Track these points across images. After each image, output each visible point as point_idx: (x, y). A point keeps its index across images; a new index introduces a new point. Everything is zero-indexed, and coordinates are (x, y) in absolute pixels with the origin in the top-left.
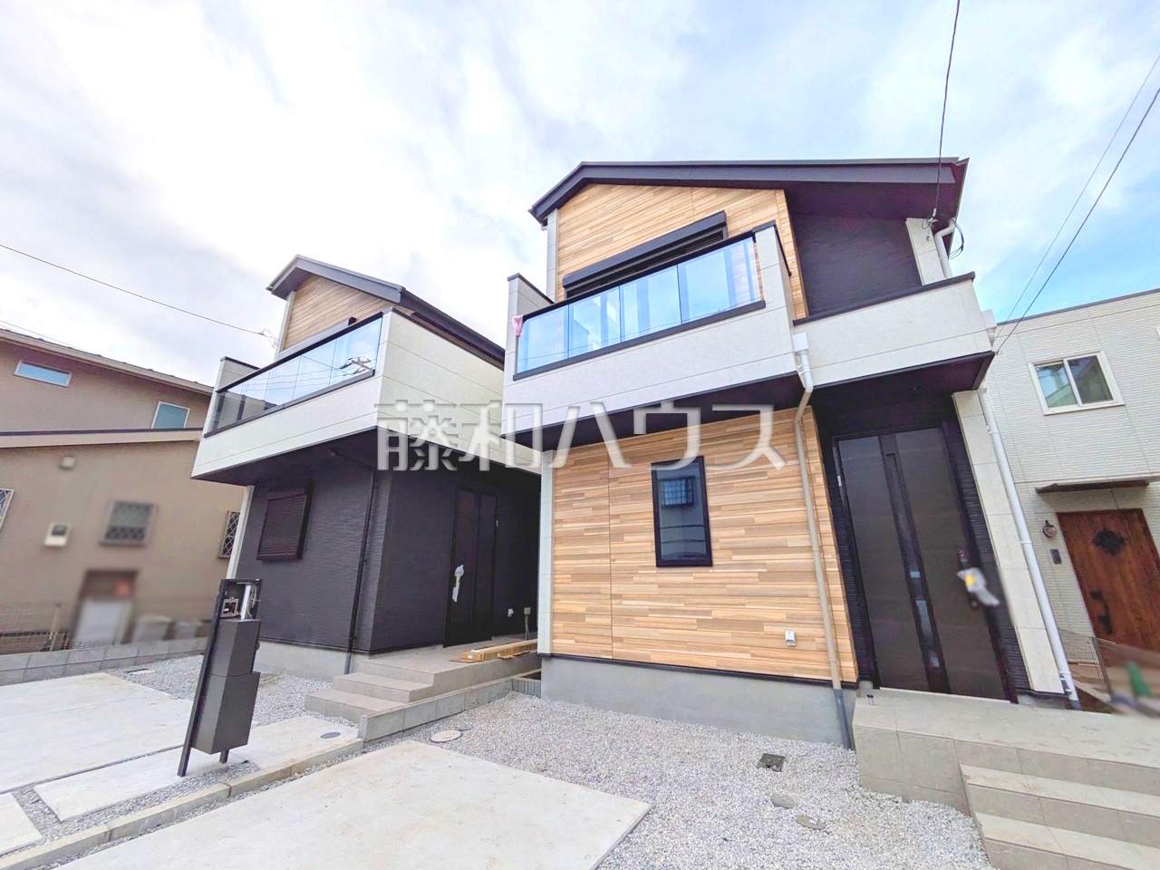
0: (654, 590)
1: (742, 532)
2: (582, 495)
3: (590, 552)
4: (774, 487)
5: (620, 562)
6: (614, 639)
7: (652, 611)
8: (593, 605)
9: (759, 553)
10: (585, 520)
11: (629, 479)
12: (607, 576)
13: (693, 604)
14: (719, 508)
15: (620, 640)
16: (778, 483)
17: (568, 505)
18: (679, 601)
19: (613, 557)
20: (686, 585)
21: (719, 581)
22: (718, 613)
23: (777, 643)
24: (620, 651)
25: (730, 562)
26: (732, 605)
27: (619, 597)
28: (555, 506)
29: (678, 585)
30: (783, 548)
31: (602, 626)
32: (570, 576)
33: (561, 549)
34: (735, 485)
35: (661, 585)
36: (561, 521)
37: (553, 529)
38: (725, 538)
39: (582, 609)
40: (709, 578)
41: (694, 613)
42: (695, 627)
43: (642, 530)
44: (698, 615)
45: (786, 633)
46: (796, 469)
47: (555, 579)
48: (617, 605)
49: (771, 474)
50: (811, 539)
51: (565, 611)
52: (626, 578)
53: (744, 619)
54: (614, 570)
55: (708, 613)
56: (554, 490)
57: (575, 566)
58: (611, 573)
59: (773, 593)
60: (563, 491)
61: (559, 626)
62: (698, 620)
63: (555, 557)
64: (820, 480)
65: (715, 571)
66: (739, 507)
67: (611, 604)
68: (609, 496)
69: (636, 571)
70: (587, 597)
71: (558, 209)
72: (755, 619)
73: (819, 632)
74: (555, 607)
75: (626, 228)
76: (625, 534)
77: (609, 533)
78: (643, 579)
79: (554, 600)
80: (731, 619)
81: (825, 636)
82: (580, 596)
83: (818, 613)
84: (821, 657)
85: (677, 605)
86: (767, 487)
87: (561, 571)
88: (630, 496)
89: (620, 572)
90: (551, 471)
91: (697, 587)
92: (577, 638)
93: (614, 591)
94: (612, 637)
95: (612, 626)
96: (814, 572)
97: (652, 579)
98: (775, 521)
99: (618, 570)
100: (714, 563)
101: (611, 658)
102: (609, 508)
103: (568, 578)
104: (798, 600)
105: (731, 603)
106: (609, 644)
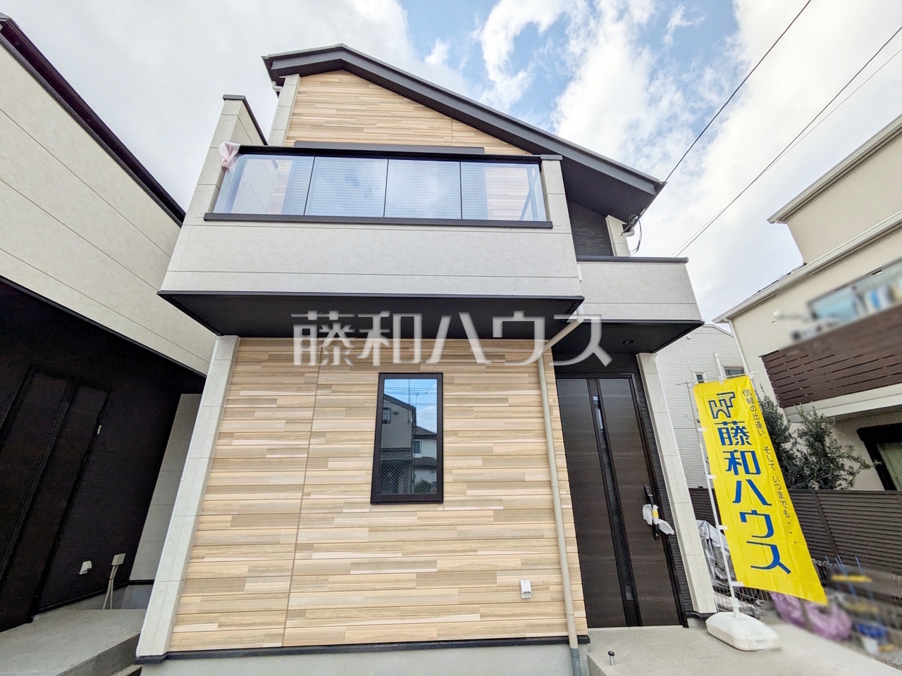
0: (363, 534)
1: (479, 462)
3: (272, 482)
4: (514, 415)
5: (317, 497)
6: (289, 613)
7: (356, 565)
9: (495, 488)
10: (271, 436)
11: (347, 389)
13: (415, 553)
14: (455, 433)
15: (301, 613)
16: (523, 412)
17: (248, 413)
18: (395, 549)
19: (307, 490)
20: (408, 528)
21: (448, 522)
22: (445, 564)
23: (513, 596)
24: (297, 633)
25: (464, 498)
26: (463, 551)
27: (309, 547)
28: (224, 413)
29: (397, 528)
30: (521, 483)
31: (274, 595)
32: (230, 518)
33: (221, 476)
34: (475, 409)
35: (373, 529)
36: (230, 435)
37: (214, 445)
38: (460, 468)
39: (241, 570)
40: (437, 518)
41: (414, 564)
43: (355, 455)
44: (419, 568)
45: (522, 582)
46: (536, 399)
47: (200, 523)
48: (302, 560)
49: (511, 401)
50: (550, 473)
51: (209, 576)
52: (323, 519)
53: (475, 569)
54: (306, 508)
55: (432, 563)
56: (227, 391)
57: (241, 502)
58: (300, 513)
59: (509, 535)
60: (242, 393)
61: (193, 601)
62: (418, 574)
63: (207, 489)
64: (557, 412)
65: (445, 509)
66: (477, 434)
67: (294, 559)
68: (314, 407)
69: (339, 510)
70: (255, 549)
71: (301, 76)
72: (487, 568)
73: (554, 578)
74: (191, 569)
75: (379, 125)
76: (330, 459)
77: (306, 456)
78: (349, 521)
79: (192, 558)
80: (459, 569)
81: (562, 584)
82: (243, 549)
83: (553, 556)
84: (556, 608)
85: (393, 555)
86: (507, 415)
87: (215, 511)
88: (345, 409)
89: (316, 512)
90: (228, 363)
91: (422, 530)
92: (223, 619)
93: (301, 540)
94: (287, 610)
95: (290, 593)
96: (553, 510)
97: (361, 521)
98: (514, 452)
99: (312, 509)
100: (445, 499)
101: (281, 646)
102: (312, 423)
103: (226, 522)
104: (534, 542)
105: (461, 549)
106: (280, 624)
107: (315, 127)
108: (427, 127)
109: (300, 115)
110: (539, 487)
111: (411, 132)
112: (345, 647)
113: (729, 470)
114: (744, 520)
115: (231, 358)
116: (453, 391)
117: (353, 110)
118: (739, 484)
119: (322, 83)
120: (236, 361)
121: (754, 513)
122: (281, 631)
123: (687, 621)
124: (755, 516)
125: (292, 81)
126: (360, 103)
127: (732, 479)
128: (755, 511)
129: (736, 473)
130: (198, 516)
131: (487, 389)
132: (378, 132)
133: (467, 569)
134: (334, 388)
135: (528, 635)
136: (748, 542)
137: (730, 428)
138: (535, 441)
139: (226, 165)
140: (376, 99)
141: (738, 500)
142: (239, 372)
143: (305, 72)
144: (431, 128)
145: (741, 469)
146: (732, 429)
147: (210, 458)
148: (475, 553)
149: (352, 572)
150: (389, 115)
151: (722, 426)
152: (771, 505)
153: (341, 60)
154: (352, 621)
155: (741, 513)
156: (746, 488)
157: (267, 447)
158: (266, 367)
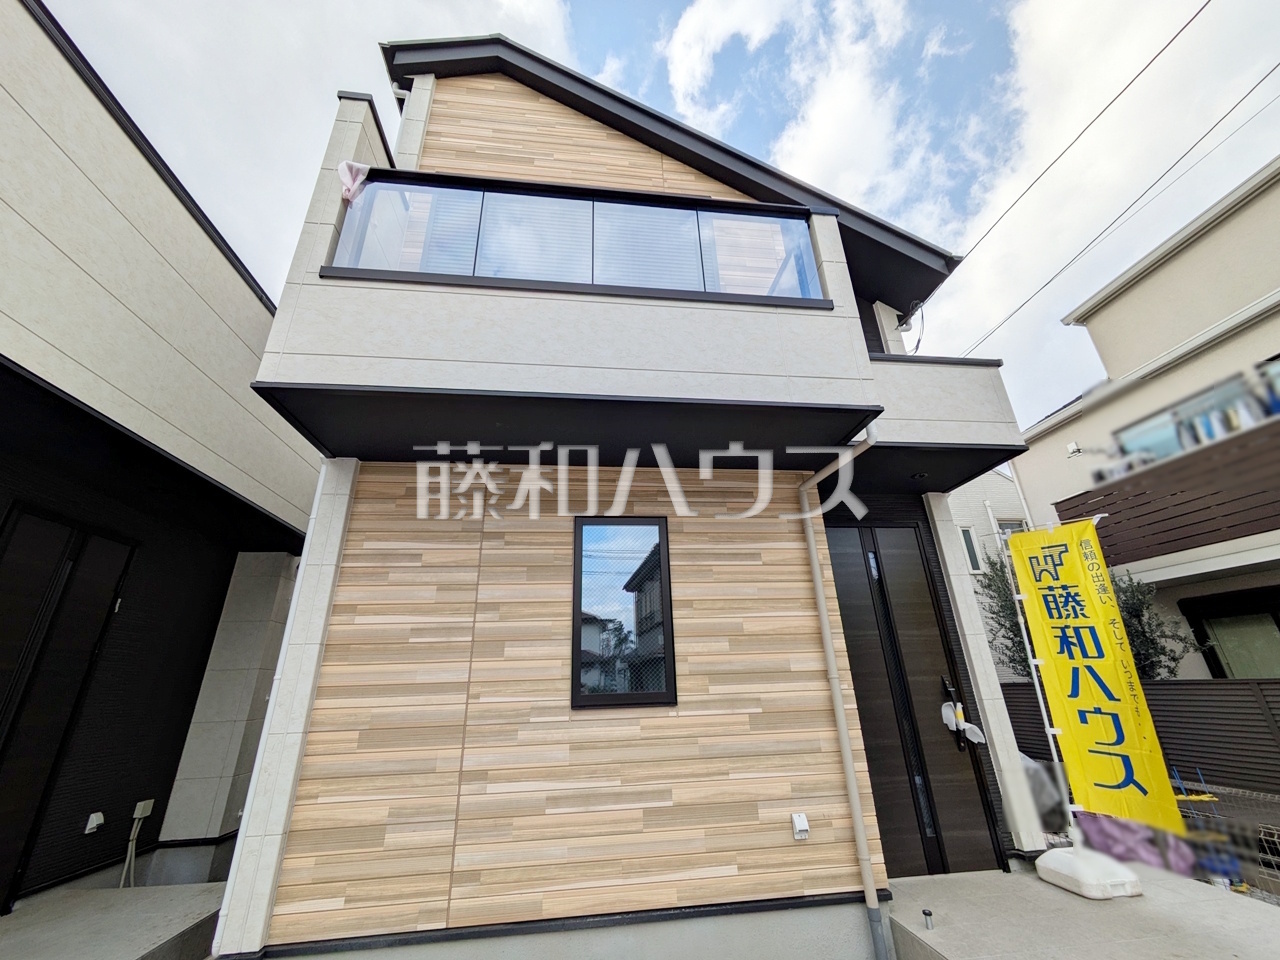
0: (562, 755)
1: (724, 645)
2: (417, 557)
3: (420, 679)
4: (771, 577)
5: (489, 700)
6: (455, 877)
7: (554, 801)
8: (412, 800)
9: (750, 682)
10: (415, 610)
11: (526, 539)
12: (458, 731)
13: (638, 780)
14: (688, 604)
15: (473, 876)
16: (782, 573)
17: (376, 576)
18: (609, 776)
19: (474, 690)
20: (627, 743)
21: (684, 732)
22: (683, 793)
23: (783, 837)
24: (469, 906)
25: (705, 698)
26: (708, 774)
27: (482, 776)
28: (340, 574)
29: (611, 744)
30: (785, 674)
31: (431, 850)
32: (355, 735)
33: (340, 672)
34: (715, 569)
35: (576, 746)
36: (352, 609)
37: (327, 624)
38: (698, 654)
39: (380, 814)
40: (669, 727)
41: (640, 796)
42: (639, 826)
43: (544, 637)
44: (647, 801)
45: (795, 816)
46: (799, 555)
47: (309, 743)
48: (472, 796)
49: (766, 558)
50: (825, 660)
51: (328, 824)
52: (500, 733)
53: (727, 800)
54: (474, 718)
55: (665, 794)
56: (345, 541)
57: (374, 711)
58: (465, 725)
59: (772, 749)
60: (368, 545)
61: (304, 863)
62: (645, 810)
63: (318, 692)
64: (829, 574)
65: (680, 714)
66: (720, 605)
67: (459, 795)
68: (480, 566)
69: (525, 719)
70: (396, 782)
71: (437, 77)
72: (744, 798)
73: (838, 809)
74: (296, 816)
75: (556, 156)
76: (507, 643)
77: (470, 639)
78: (540, 735)
79: (298, 798)
80: (705, 801)
81: (850, 816)
82: (379, 782)
83: (834, 777)
84: (843, 852)
85: (608, 784)
86: (761, 577)
87: (332, 724)
88: (525, 569)
89: (489, 722)
90: (345, 499)
91: (647, 745)
92: (351, 891)
93: (469, 765)
94: (452, 872)
95: (454, 846)
96: (832, 712)
97: (558, 735)
98: (773, 630)
99: (485, 718)
100: (679, 699)
101: (444, 926)
102: (477, 590)
103: (351, 741)
104: (808, 758)
105: (705, 771)
106: (442, 893)
107: (461, 153)
108: (627, 163)
109: (438, 134)
110: (810, 679)
111: (604, 169)
112: (543, 924)
113: (1062, 652)
114: (1084, 720)
115: (348, 492)
116: (682, 543)
117: (518, 133)
118: (1075, 671)
119: (471, 90)
120: (355, 497)
121: (1098, 711)
122: (445, 905)
123: (1007, 863)
124: (1099, 715)
125: (424, 85)
126: (526, 123)
127: (1066, 664)
128: (1100, 709)
129: (1071, 656)
130: (306, 733)
131: (730, 540)
132: (557, 166)
133: (716, 800)
134: (507, 538)
135: (807, 892)
136: (1090, 751)
137: (1057, 596)
138: (801, 614)
139: (348, 195)
140: (553, 119)
141: (1075, 693)
142: (362, 513)
143: (445, 72)
144: (632, 166)
145: (1076, 650)
146: (1061, 596)
147: (321, 644)
148: (725, 777)
149: (548, 811)
150: (571, 142)
151: (1047, 592)
152: (1119, 700)
153: (497, 57)
154: (552, 885)
155: (1080, 712)
156: (1085, 678)
157: (410, 626)
158: (401, 506)
